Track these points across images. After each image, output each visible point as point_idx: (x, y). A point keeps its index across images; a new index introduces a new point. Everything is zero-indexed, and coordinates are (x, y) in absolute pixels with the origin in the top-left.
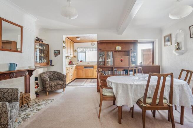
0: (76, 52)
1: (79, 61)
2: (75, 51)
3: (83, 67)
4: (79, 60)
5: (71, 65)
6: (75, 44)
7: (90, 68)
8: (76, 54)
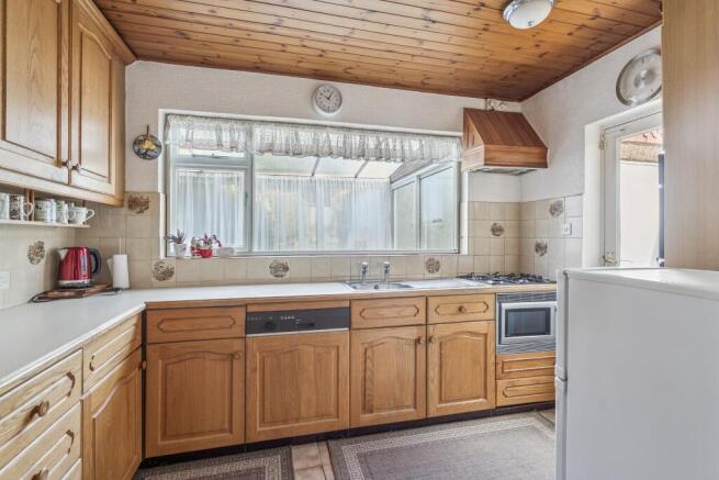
0: (145, 155)
1: (188, 243)
2: (137, 142)
3: (240, 316)
4: (179, 240)
5: (79, 292)
6: (137, 71)
7: (311, 326)
8: (143, 178)
